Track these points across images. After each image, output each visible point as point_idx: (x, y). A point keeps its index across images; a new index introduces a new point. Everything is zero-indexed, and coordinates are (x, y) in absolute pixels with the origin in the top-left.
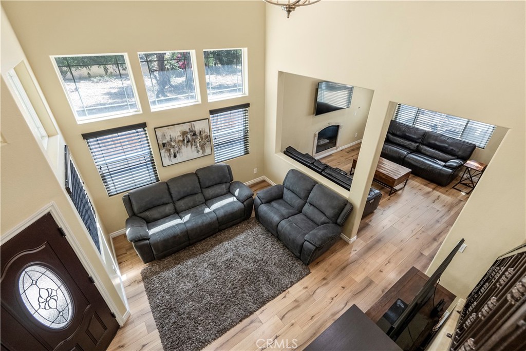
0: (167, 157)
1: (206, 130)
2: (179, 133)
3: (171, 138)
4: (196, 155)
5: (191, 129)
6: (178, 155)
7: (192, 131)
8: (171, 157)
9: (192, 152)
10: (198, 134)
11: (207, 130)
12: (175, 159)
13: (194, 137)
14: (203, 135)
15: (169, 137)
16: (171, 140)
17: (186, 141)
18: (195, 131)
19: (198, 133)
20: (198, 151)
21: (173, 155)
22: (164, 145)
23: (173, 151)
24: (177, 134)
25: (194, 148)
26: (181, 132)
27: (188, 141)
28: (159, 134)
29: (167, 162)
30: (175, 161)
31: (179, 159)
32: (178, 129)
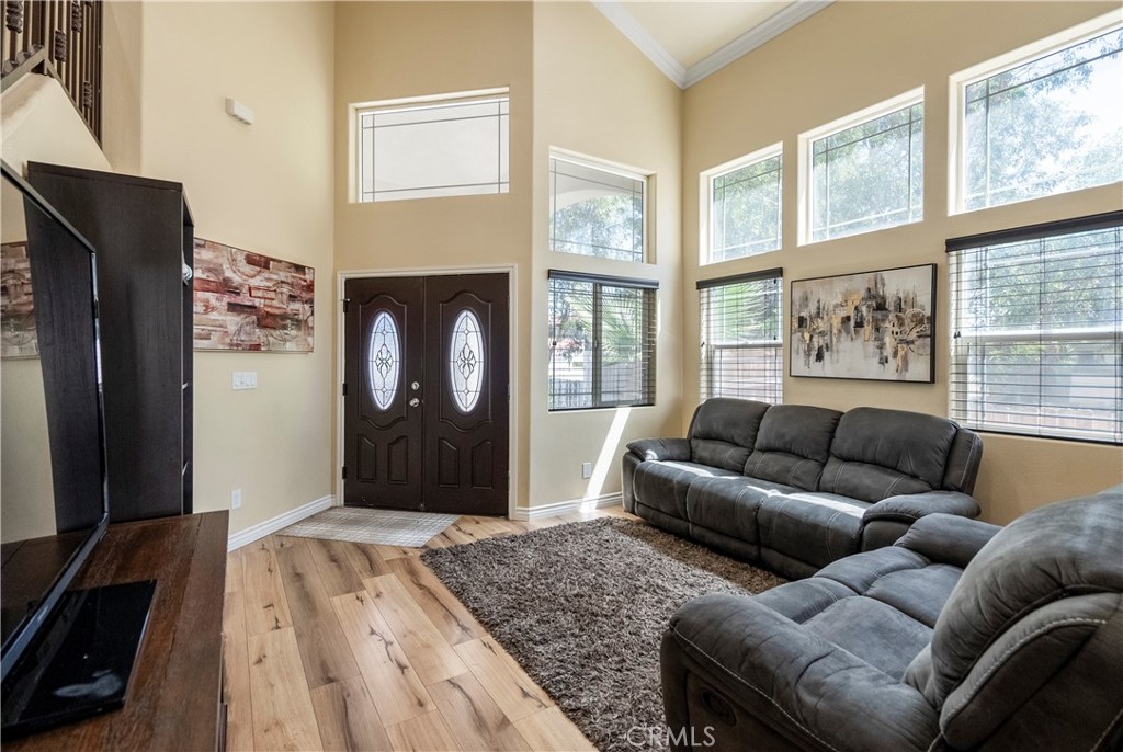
0: (802, 354)
1: (918, 299)
2: (840, 296)
3: (819, 309)
4: (873, 369)
5: (873, 292)
6: (826, 355)
7: (875, 297)
8: (809, 355)
9: (866, 357)
10: (892, 308)
11: (924, 299)
12: (818, 363)
13: (879, 315)
14: (909, 312)
15: (816, 304)
16: (819, 313)
17: (852, 323)
18: (883, 298)
19: (890, 304)
20: (883, 361)
21: (814, 353)
22: (802, 321)
23: (818, 342)
24: (834, 299)
25: (872, 346)
26: (847, 296)
27: (859, 325)
28: (797, 295)
29: (800, 367)
30: (817, 369)
31: (827, 368)
32: (840, 286)
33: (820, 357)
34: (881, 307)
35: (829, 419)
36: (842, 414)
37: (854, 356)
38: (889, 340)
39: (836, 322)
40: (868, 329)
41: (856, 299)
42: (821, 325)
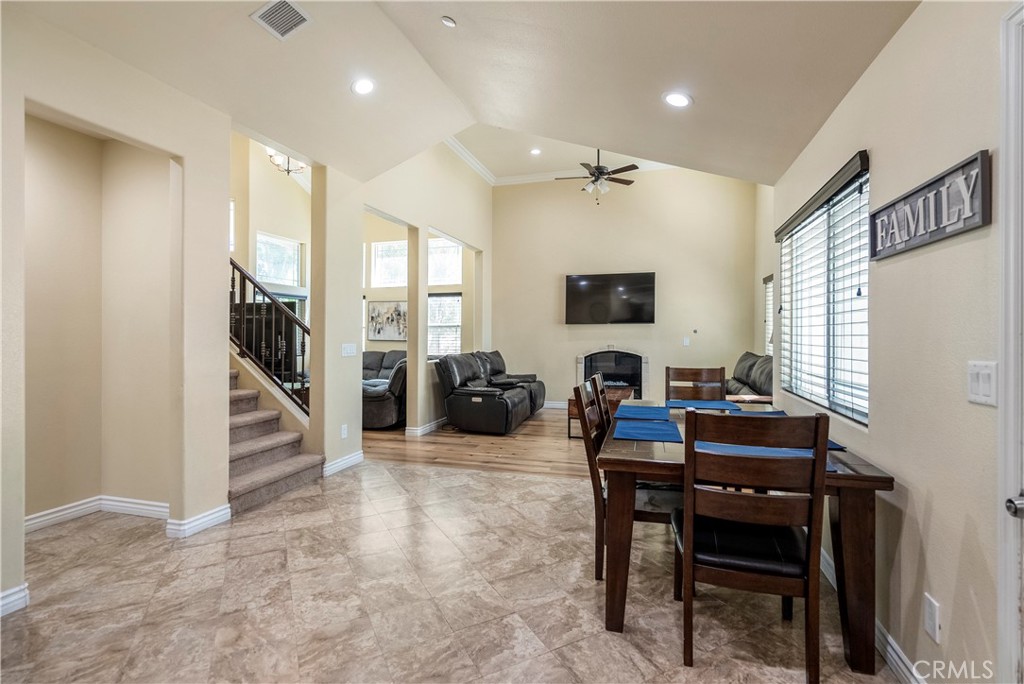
0: (372, 331)
4: (396, 337)
5: (397, 309)
6: (381, 331)
7: (397, 311)
8: (375, 332)
9: (394, 332)
10: (402, 315)
12: (378, 335)
13: (398, 317)
15: (378, 312)
16: (379, 315)
17: (390, 320)
18: (400, 311)
20: (399, 334)
21: (377, 331)
22: (372, 318)
23: (378, 326)
24: (385, 310)
25: (396, 328)
26: (388, 309)
27: (392, 320)
28: (371, 307)
29: (371, 337)
30: (378, 337)
31: (381, 337)
32: (386, 305)
33: (379, 332)
34: (399, 315)
35: (381, 356)
36: (385, 354)
37: (390, 332)
38: (401, 326)
39: (385, 319)
40: (395, 322)
41: (392, 311)
42: (380, 320)
